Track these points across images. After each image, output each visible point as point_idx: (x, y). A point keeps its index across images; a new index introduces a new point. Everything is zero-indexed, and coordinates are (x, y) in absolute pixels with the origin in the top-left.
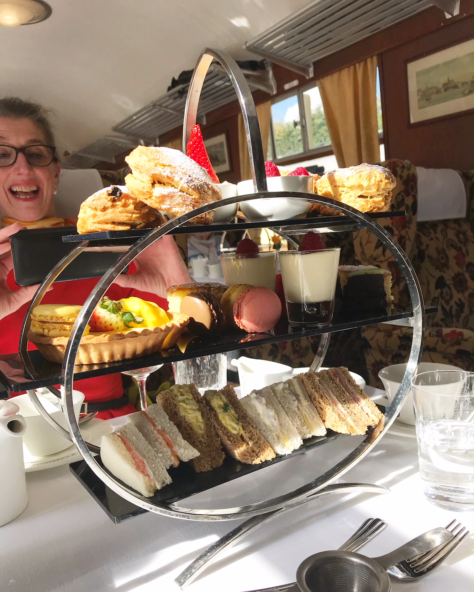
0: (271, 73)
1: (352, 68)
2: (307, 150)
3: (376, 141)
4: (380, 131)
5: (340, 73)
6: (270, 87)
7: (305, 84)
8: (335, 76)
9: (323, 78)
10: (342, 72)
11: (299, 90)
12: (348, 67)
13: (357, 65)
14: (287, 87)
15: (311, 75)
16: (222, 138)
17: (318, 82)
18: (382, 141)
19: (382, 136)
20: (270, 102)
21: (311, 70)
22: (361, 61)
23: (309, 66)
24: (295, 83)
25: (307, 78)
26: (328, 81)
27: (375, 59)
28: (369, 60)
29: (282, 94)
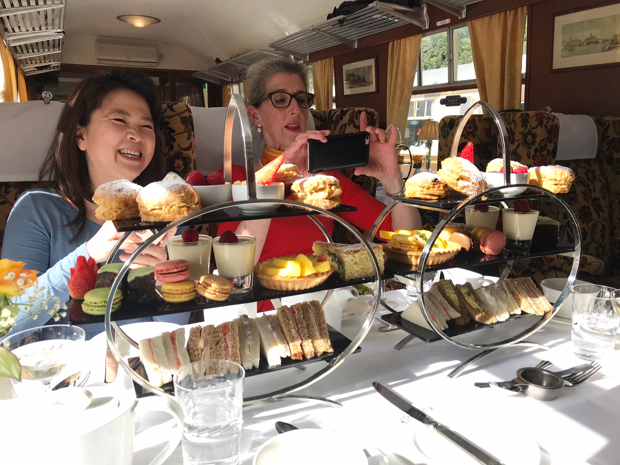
0: (425, 10)
1: (503, 15)
2: (452, 82)
3: (518, 81)
4: (524, 71)
5: (491, 17)
6: (423, 23)
7: (456, 23)
8: (486, 19)
9: (474, 19)
10: (493, 16)
11: (449, 27)
12: (500, 12)
13: (508, 12)
14: (439, 24)
15: (464, 16)
16: (371, 62)
17: (469, 23)
18: (523, 81)
19: (524, 77)
20: (421, 35)
21: (464, 11)
22: (513, 9)
23: (463, 8)
24: (448, 21)
25: (460, 18)
26: (478, 24)
27: (525, 8)
28: (520, 10)
29: (433, 28)
